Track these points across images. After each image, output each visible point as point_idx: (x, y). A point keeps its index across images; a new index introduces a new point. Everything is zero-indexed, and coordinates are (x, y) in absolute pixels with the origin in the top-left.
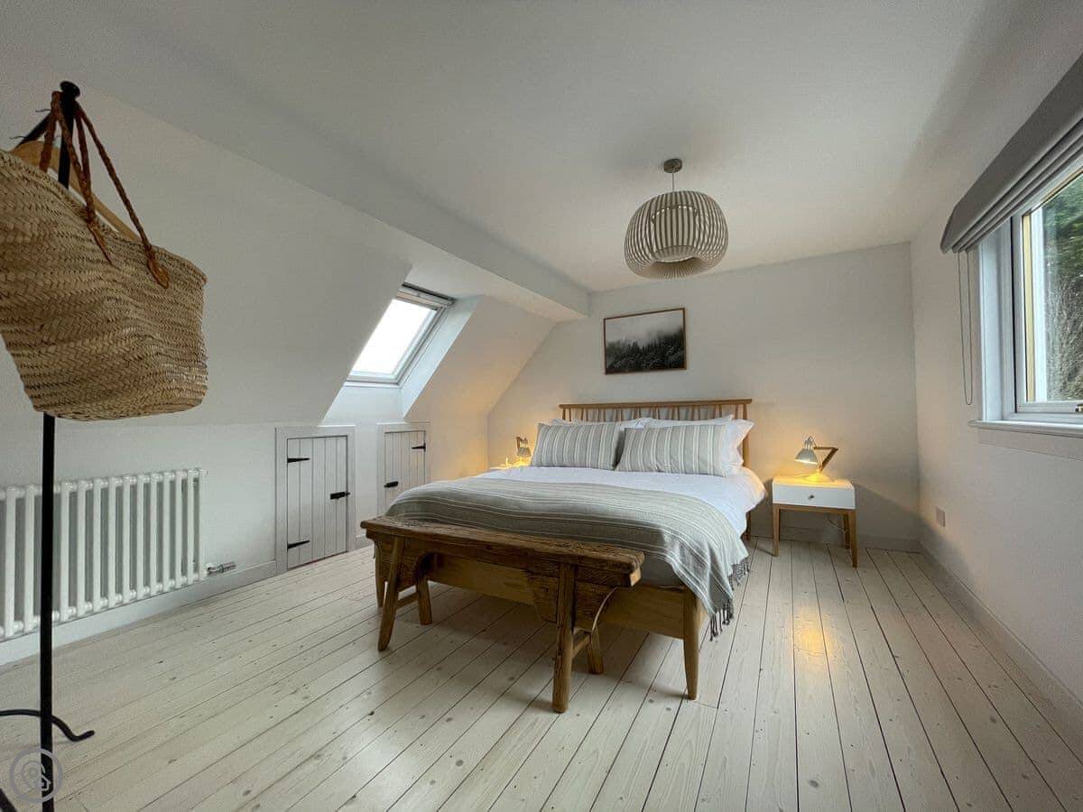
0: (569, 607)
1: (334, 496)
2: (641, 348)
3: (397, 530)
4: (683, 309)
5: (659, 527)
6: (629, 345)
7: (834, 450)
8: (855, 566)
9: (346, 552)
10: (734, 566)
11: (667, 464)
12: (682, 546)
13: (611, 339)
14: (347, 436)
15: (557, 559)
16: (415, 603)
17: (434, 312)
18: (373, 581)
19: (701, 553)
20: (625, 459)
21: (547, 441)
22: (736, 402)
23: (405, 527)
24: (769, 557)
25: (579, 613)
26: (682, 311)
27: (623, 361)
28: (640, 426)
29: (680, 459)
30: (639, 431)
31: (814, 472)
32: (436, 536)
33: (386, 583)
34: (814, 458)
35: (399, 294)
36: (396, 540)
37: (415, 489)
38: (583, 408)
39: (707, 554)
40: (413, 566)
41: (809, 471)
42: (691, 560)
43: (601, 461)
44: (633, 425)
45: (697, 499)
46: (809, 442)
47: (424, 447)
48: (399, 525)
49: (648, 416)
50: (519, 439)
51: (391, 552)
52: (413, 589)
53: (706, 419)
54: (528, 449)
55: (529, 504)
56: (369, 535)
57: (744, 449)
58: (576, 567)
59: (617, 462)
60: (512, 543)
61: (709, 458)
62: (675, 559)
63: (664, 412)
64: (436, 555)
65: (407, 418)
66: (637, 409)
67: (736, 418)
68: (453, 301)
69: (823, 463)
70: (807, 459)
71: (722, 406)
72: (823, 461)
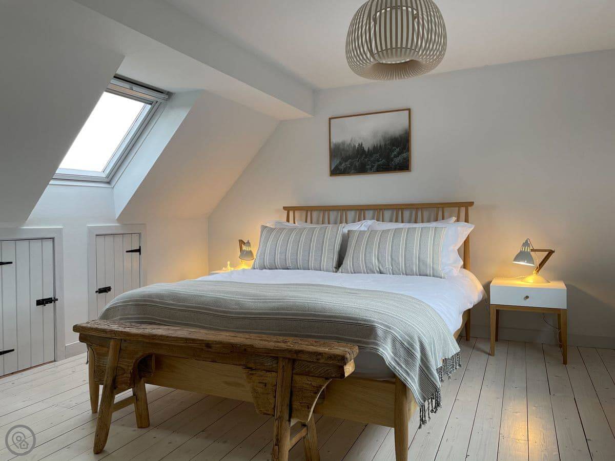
0: (287, 401)
1: (40, 303)
2: (366, 149)
3: (112, 332)
4: (409, 110)
5: (373, 322)
6: (355, 146)
7: (551, 252)
8: (565, 363)
9: (55, 361)
10: (445, 361)
11: (388, 265)
12: (394, 340)
13: (336, 139)
14: (53, 239)
15: (274, 355)
16: (132, 407)
17: (150, 106)
18: (86, 388)
19: (412, 345)
20: (348, 262)
21: (269, 244)
22: (459, 205)
23: (121, 329)
24: (485, 356)
25: (296, 405)
26: (408, 111)
27: (348, 163)
28: (363, 228)
29: (401, 261)
30: (362, 233)
31: (531, 274)
32: (154, 337)
33: (101, 387)
34: (531, 260)
35: (110, 87)
36: (112, 343)
37: (131, 292)
38: (307, 210)
39: (418, 347)
40: (130, 368)
41: (526, 272)
42: (402, 352)
43: (324, 264)
44: (356, 227)
45: (414, 298)
46: (526, 244)
47: (139, 251)
48: (115, 327)
49: (373, 218)
50: (241, 242)
51: (106, 354)
52: (129, 393)
53: (429, 221)
54: (251, 252)
55: (250, 303)
56: (82, 339)
57: (465, 251)
58: (294, 361)
59: (339, 264)
60: (231, 341)
61: (429, 261)
62: (387, 352)
63: (387, 214)
64: (153, 358)
65: (120, 219)
66: (361, 211)
67: (458, 220)
68: (169, 94)
69: (540, 265)
70: (524, 261)
71: (445, 209)
72: (540, 263)
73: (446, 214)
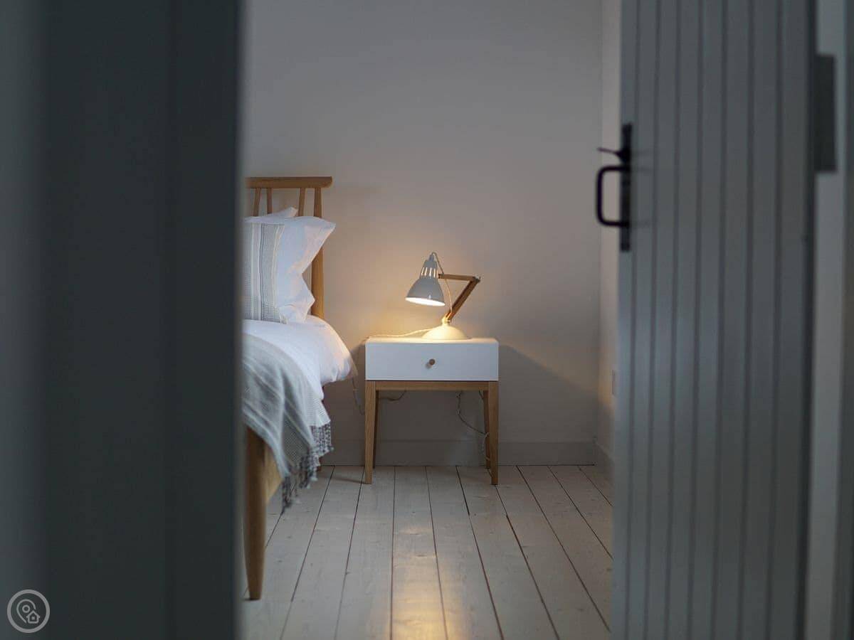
7: (473, 282)
8: (494, 483)
19: (272, 382)
22: (301, 183)
34: (439, 295)
39: (280, 384)
46: (431, 262)
57: (315, 277)
67: (300, 214)
69: (453, 307)
70: (427, 297)
71: (274, 190)
72: (454, 302)
73: (275, 202)
